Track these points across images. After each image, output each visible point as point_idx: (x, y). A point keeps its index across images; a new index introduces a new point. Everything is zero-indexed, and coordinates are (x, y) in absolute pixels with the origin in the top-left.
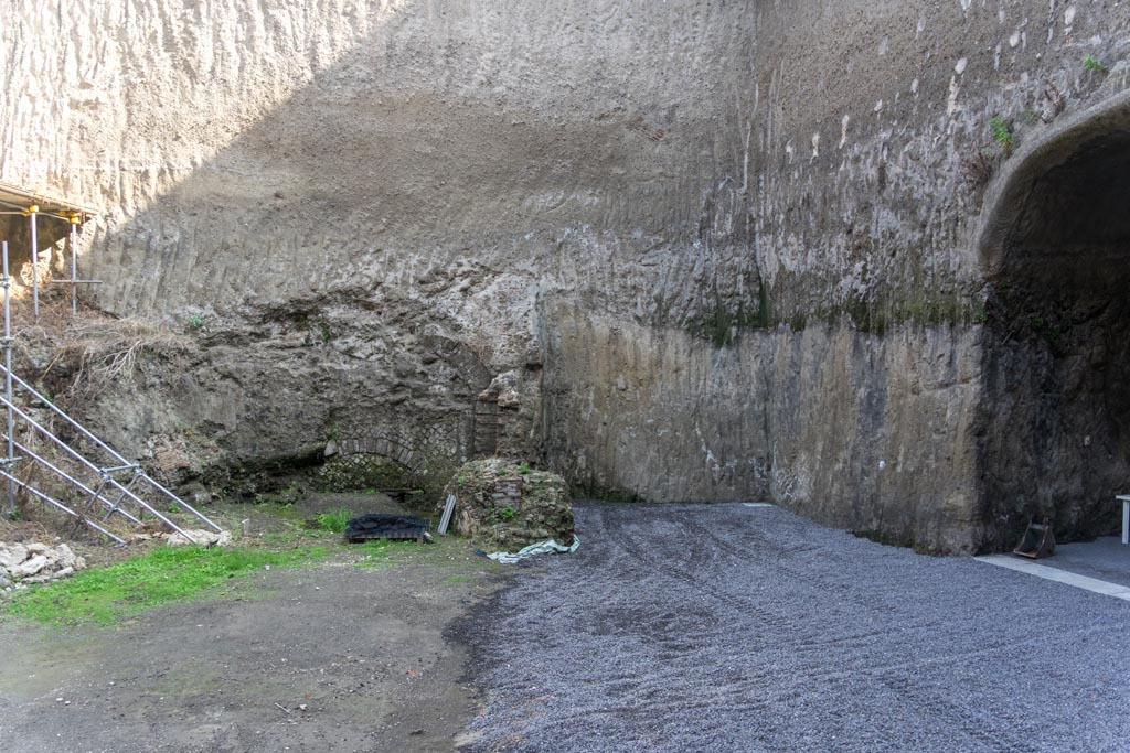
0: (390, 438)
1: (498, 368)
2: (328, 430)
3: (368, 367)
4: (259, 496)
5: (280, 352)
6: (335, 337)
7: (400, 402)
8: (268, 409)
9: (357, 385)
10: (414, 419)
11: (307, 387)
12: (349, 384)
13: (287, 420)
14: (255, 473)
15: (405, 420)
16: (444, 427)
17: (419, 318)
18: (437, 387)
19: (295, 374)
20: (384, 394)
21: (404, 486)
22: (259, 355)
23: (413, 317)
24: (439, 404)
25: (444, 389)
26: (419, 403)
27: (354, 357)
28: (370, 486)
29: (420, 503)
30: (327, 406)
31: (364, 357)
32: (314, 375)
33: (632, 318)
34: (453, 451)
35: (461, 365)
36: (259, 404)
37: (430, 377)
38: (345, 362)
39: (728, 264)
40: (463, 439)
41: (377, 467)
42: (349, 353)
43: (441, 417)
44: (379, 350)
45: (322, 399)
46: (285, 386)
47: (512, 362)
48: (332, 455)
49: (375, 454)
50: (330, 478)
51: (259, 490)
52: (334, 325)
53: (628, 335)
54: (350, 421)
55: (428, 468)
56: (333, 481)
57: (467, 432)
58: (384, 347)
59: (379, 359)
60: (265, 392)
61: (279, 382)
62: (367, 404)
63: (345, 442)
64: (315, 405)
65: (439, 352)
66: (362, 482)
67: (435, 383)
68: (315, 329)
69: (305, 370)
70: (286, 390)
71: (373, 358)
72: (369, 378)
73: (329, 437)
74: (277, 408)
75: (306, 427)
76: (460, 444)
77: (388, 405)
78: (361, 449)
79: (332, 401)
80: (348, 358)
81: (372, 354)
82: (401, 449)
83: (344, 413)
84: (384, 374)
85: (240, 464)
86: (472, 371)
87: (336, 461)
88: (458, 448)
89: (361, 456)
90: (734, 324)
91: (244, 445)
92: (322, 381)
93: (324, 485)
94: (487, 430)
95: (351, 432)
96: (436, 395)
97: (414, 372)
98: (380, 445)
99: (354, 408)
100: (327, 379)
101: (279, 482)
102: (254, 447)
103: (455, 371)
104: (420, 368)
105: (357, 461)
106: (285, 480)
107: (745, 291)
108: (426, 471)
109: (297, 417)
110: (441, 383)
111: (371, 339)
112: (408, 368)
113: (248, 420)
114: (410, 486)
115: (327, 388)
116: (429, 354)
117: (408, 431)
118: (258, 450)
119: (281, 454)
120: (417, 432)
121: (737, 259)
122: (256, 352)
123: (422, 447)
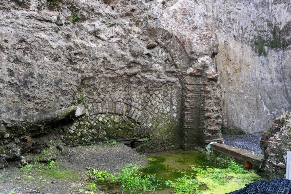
0: (125, 101)
1: (198, 54)
2: (78, 96)
3: (109, 47)
4: (24, 159)
5: (39, 23)
6: (84, 19)
7: (134, 75)
8: (31, 75)
9: (102, 60)
10: (143, 88)
11: (63, 58)
12: (97, 58)
13: (48, 86)
14: (19, 137)
15: (136, 88)
16: (162, 93)
17: (142, 15)
18: (157, 65)
19: (54, 45)
20: (122, 68)
21: (135, 136)
22: (20, 22)
23: (139, 14)
24: (159, 77)
25: (160, 67)
26: (147, 76)
27: (99, 38)
28: (110, 137)
29: (147, 147)
30: (80, 75)
31: (106, 38)
32: (69, 48)
33: (232, 36)
34: (168, 110)
35: (172, 50)
36: (21, 69)
37: (153, 58)
38: (92, 41)
39: (261, 16)
40: (175, 101)
41: (115, 123)
42: (95, 34)
43: (160, 87)
44: (118, 34)
45: (75, 70)
46: (45, 55)
47: (206, 51)
48: (81, 116)
49: (115, 114)
50: (79, 134)
51: (23, 153)
52: (83, 9)
53: (231, 45)
54: (95, 89)
55: (151, 122)
56: (82, 136)
57: (178, 97)
58: (122, 32)
59: (117, 42)
60: (27, 58)
61: (41, 51)
62: (110, 75)
63: (91, 105)
64: (71, 74)
65: (159, 40)
66: (104, 136)
67: (155, 62)
68: (65, 11)
69: (62, 43)
70: (46, 59)
71: (114, 40)
72: (111, 55)
73: (79, 102)
74: (39, 75)
75: (64, 93)
76: (172, 104)
77: (125, 77)
78: (104, 111)
79: (83, 72)
80: (94, 38)
81: (112, 37)
82: (133, 109)
83: (91, 82)
84: (123, 53)
85: (4, 130)
86: (179, 56)
87: (83, 120)
88: (171, 108)
89: (104, 116)
90: (266, 45)
91: (9, 110)
92: (75, 54)
93: (73, 141)
94: (194, 95)
95: (95, 97)
96: (156, 71)
97: (142, 54)
98: (118, 106)
99: (100, 78)
100: (80, 53)
101: (39, 142)
102: (19, 111)
103: (168, 54)
104: (146, 51)
105: (101, 119)
106: (45, 140)
107: (268, 30)
108: (150, 125)
109: (57, 83)
110: (159, 63)
111: (113, 25)
112: (140, 50)
113: (12, 85)
114: (139, 136)
115: (79, 60)
116: (152, 42)
117: (138, 96)
118: (22, 115)
119: (44, 117)
120: (145, 97)
121: (264, 15)
122: (17, 18)
123: (147, 108)
